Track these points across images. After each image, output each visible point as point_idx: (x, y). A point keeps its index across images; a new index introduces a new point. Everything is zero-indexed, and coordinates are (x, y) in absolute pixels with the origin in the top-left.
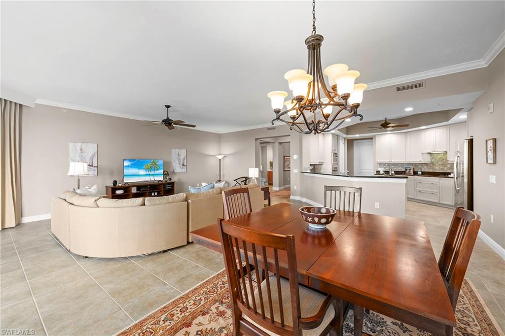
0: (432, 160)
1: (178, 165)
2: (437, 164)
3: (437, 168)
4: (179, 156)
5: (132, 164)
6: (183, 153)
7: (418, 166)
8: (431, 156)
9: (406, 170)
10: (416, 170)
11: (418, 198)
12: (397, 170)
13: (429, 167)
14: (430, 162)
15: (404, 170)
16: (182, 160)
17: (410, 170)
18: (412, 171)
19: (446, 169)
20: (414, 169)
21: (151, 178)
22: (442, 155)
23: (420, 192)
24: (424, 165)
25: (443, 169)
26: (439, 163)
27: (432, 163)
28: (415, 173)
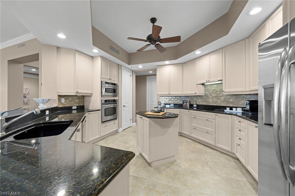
0: (206, 93)
2: (210, 97)
3: (211, 101)
7: (193, 99)
8: (205, 87)
9: (184, 103)
10: (192, 103)
11: (193, 135)
12: (176, 103)
13: (203, 100)
14: (204, 95)
15: (181, 103)
17: (187, 103)
18: (188, 104)
19: (219, 102)
20: (190, 102)
22: (216, 86)
23: (195, 128)
24: (198, 97)
25: (217, 102)
26: (213, 95)
27: (206, 95)
28: (191, 106)
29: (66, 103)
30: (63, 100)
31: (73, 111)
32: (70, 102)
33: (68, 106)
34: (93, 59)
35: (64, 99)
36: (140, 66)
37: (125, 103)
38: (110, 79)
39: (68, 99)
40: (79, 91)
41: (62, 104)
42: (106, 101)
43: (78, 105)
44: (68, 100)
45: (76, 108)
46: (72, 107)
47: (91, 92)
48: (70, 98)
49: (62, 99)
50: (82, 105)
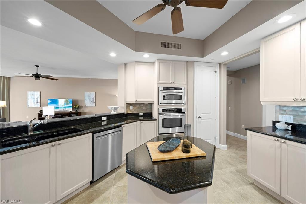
1: (89, 102)
4: (89, 96)
5: (52, 102)
6: (93, 94)
16: (91, 99)
21: (64, 109)
29: (134, 110)
30: (131, 108)
31: (140, 117)
32: (137, 110)
33: (136, 112)
34: (154, 64)
35: (132, 106)
36: (225, 53)
37: (202, 113)
38: (172, 83)
39: (136, 106)
40: (138, 100)
41: (131, 111)
42: (163, 110)
43: (145, 112)
44: (136, 108)
45: (143, 115)
46: (139, 114)
47: (152, 99)
48: (138, 106)
49: (130, 106)
50: (149, 112)
